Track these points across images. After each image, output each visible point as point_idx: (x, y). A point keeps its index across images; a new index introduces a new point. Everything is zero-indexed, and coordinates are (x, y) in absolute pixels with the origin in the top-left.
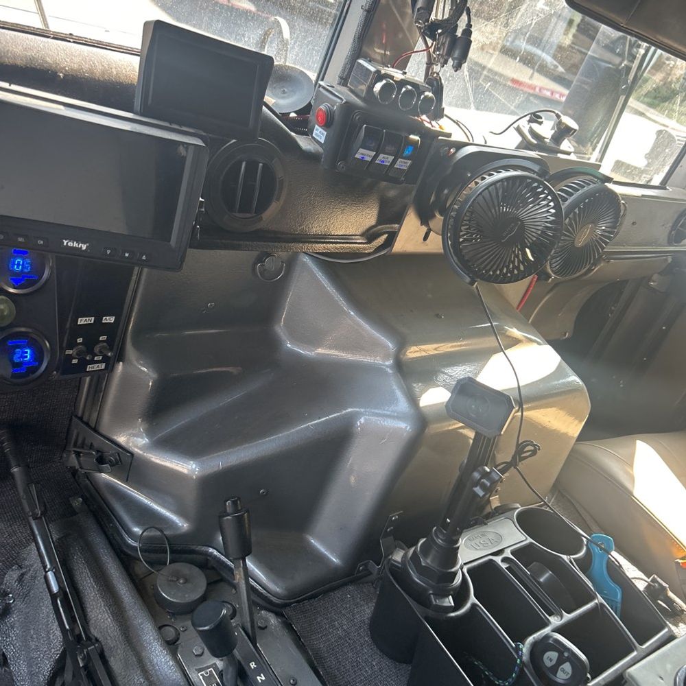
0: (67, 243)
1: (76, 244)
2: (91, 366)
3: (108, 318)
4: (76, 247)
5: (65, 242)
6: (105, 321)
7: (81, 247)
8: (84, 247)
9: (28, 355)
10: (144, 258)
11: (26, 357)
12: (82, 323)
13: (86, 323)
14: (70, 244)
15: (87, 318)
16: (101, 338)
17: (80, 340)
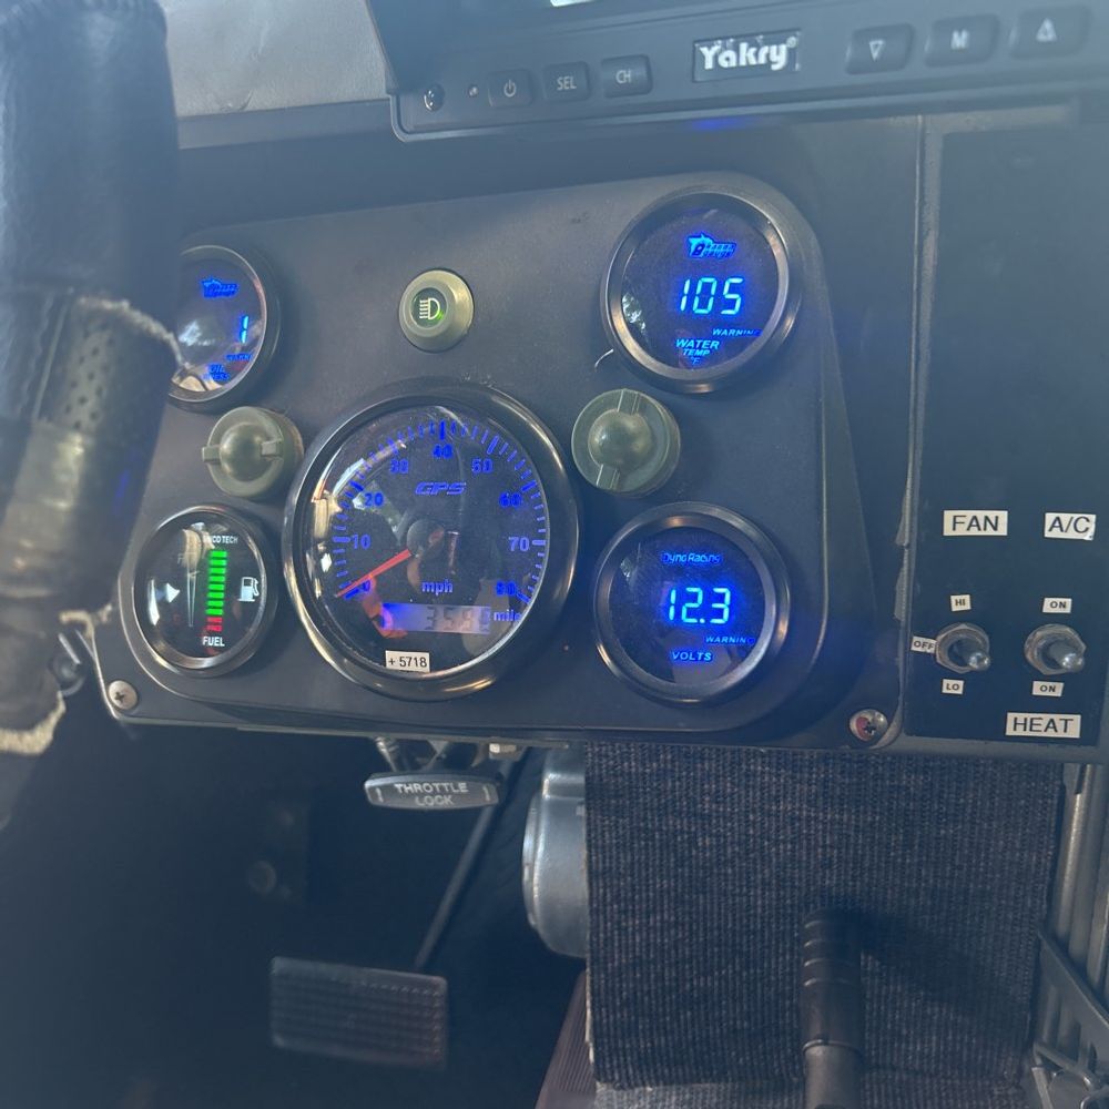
0: (716, 57)
1: (747, 55)
2: (1021, 717)
3: (1065, 517)
4: (748, 66)
5: (708, 53)
6: (1056, 534)
7: (769, 62)
8: (778, 56)
9: (725, 607)
10: (1047, 32)
11: (719, 613)
12: (961, 531)
13: (974, 532)
14: (728, 59)
15: (981, 514)
16: (1050, 605)
17: (961, 603)
